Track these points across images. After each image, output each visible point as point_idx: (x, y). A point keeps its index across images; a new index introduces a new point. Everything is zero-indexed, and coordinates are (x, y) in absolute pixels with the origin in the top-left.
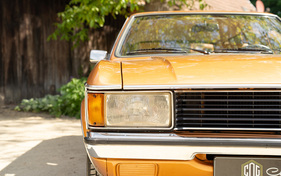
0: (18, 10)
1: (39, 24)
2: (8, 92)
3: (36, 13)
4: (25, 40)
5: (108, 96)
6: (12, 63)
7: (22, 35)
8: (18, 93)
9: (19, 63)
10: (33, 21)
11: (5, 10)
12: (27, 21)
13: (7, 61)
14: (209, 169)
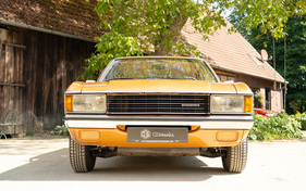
0: (56, 58)
1: (72, 68)
2: (46, 120)
3: (70, 59)
4: (61, 80)
5: (74, 97)
6: (50, 98)
7: (58, 76)
8: (54, 121)
9: (55, 98)
10: (67, 66)
11: (46, 57)
12: (63, 66)
13: (46, 96)
14: (125, 134)
